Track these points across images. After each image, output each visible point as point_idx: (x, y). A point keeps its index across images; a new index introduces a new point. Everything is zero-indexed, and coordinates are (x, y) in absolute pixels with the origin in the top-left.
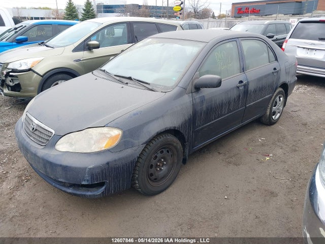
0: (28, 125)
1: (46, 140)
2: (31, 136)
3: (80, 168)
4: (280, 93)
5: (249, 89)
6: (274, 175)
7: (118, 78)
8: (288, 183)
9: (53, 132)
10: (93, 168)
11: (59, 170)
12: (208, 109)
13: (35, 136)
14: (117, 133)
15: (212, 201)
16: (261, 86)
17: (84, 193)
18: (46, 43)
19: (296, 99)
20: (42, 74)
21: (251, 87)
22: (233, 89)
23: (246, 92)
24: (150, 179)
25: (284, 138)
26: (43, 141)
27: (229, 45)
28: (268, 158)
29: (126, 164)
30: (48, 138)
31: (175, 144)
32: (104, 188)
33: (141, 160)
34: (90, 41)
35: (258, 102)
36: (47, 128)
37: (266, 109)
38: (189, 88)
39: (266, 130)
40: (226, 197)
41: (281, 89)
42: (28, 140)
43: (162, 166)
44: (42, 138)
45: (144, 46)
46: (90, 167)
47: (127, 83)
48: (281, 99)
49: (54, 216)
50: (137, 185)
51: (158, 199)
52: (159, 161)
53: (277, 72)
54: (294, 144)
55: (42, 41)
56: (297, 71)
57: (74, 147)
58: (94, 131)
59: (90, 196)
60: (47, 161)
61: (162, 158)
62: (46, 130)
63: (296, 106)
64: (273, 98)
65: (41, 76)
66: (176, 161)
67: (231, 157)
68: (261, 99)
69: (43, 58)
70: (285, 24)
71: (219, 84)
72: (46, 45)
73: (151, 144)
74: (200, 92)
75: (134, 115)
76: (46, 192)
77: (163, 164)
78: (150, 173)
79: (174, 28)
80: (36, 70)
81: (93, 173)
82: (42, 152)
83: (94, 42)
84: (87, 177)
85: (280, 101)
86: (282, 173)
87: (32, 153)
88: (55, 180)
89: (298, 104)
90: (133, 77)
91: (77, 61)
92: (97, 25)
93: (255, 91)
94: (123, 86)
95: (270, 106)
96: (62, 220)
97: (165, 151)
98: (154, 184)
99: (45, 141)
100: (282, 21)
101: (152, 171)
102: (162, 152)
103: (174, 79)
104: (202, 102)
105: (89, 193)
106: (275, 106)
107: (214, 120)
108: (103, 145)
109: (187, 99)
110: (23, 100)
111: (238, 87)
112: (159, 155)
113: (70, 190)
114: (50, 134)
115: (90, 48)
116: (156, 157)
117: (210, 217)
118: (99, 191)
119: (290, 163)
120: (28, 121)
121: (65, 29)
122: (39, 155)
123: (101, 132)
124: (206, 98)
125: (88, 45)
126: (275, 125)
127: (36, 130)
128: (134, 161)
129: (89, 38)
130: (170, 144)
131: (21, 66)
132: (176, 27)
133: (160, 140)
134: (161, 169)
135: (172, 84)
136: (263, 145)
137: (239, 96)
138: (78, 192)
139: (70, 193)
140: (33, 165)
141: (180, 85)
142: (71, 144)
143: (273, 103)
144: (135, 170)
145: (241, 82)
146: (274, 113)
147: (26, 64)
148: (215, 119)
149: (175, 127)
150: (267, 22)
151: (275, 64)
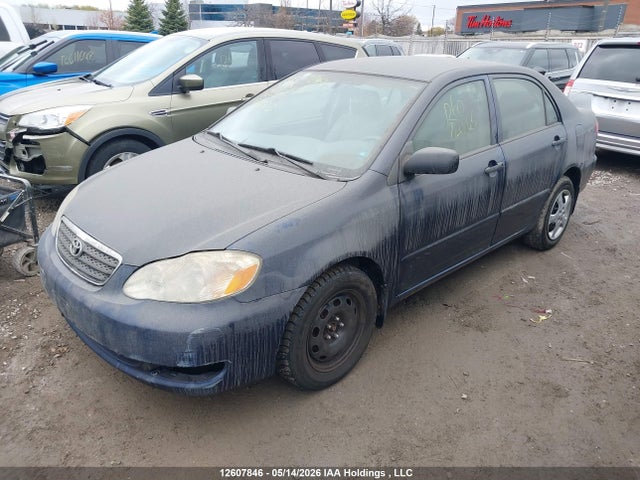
0: (66, 244)
1: (104, 274)
2: (72, 265)
3: (175, 334)
4: (563, 186)
5: (509, 177)
6: (559, 351)
7: (247, 151)
8: (588, 369)
9: (120, 259)
10: (202, 335)
11: (132, 336)
12: (428, 217)
13: (80, 266)
14: (250, 262)
15: (437, 403)
16: (530, 173)
17: (181, 385)
18: (95, 76)
19: (591, 199)
20: (87, 139)
21: (512, 174)
22: (476, 176)
23: (502, 182)
24: (313, 359)
25: (572, 276)
26: (97, 276)
27: (469, 89)
28: (544, 318)
29: (268, 327)
30: (109, 271)
31: (363, 287)
32: (222, 374)
33: (296, 319)
34: (185, 74)
35: (523, 204)
36: (105, 250)
37: (536, 219)
38: (394, 173)
39: (534, 261)
40: (465, 396)
41: (566, 179)
42: (66, 273)
43: (336, 332)
44: (95, 269)
45: (298, 86)
46: (195, 332)
47: (266, 162)
48: (567, 198)
49: (117, 429)
50: (288, 369)
51: (327, 397)
52: (332, 320)
53: (561, 144)
54: (594, 289)
55: (86, 72)
56: (598, 145)
57: (162, 291)
58: (204, 258)
59: (193, 390)
60: (108, 318)
61: (337, 315)
62: (105, 255)
63: (591, 212)
64: (551, 196)
65: (86, 143)
66: (363, 321)
67: (470, 315)
68: (529, 198)
69: (88, 107)
70: (565, 49)
71: (453, 166)
72: (95, 81)
73: (317, 287)
74: (412, 182)
75: (286, 226)
76: (99, 380)
77: (338, 326)
78: (313, 344)
79: (350, 52)
80: (76, 132)
81: (201, 344)
82: (95, 298)
83: (191, 77)
84: (190, 352)
85: (564, 201)
86: (574, 348)
87: (75, 301)
88: (121, 357)
89: (595, 209)
90: (277, 150)
91: (158, 113)
92: (198, 43)
93: (519, 181)
94: (260, 167)
95: (544, 211)
96: (135, 438)
97: (343, 302)
98: (320, 367)
99: (102, 277)
100: (557, 44)
101: (317, 340)
102: (337, 303)
103: (362, 154)
104: (418, 202)
105: (192, 386)
106: (554, 212)
107: (441, 238)
108: (224, 288)
109: (388, 196)
110: (49, 190)
111: (487, 174)
112: (332, 309)
113: (152, 379)
114: (112, 263)
115: (184, 89)
116: (325, 313)
117: (435, 437)
118: (213, 382)
119: (588, 327)
120: (66, 234)
121: (132, 50)
122: (89, 305)
123: (218, 261)
124: (425, 193)
125: (180, 82)
126: (553, 251)
127: (83, 253)
128: (282, 321)
129: (182, 70)
130: (353, 287)
131: (46, 122)
132: (355, 50)
133: (334, 278)
134: (333, 338)
135: (359, 165)
136: (531, 290)
137: (489, 192)
138: (169, 383)
139: (152, 385)
140: (77, 326)
141: (376, 166)
142: (157, 285)
143: (550, 206)
144: (283, 338)
145: (493, 163)
146: (552, 227)
147: (56, 118)
148: (442, 236)
149: (365, 253)
150: (530, 45)
151: (557, 129)
